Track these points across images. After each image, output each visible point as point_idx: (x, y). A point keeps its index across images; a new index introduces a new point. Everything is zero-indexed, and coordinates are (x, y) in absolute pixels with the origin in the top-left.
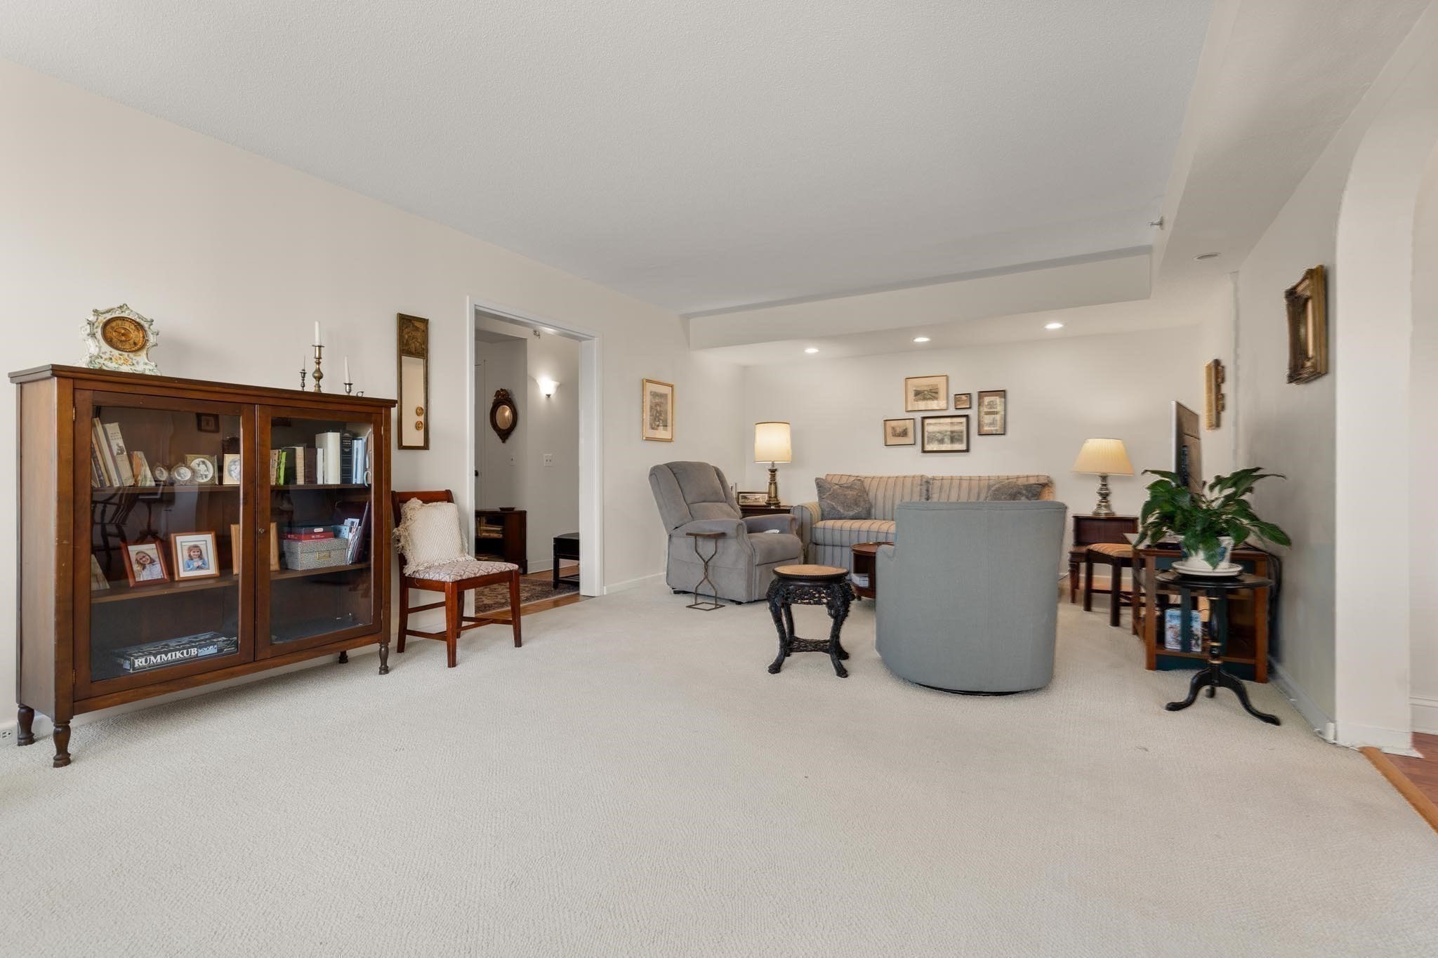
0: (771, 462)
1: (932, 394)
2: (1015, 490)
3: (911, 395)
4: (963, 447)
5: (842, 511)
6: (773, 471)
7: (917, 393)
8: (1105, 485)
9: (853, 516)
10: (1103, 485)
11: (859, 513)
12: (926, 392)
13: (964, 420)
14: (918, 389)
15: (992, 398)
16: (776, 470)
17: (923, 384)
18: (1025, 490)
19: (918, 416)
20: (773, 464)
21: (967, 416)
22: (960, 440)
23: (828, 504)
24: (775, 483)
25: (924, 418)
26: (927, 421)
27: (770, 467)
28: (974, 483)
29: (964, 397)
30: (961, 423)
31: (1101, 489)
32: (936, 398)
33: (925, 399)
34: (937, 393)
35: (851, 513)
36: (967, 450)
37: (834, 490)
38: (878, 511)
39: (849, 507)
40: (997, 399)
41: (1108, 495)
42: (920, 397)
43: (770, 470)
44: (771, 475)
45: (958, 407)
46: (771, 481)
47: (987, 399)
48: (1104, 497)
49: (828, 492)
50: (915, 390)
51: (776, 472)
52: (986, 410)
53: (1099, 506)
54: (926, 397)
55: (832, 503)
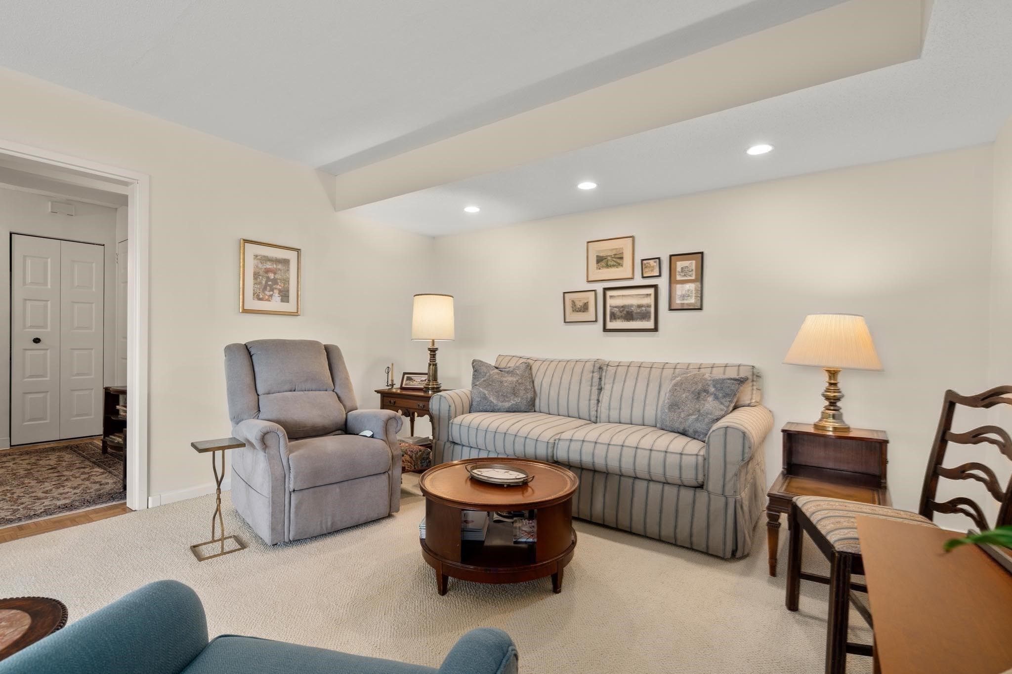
0: (431, 340)
1: (617, 259)
2: (700, 387)
3: (593, 262)
4: (651, 325)
5: (495, 402)
6: (433, 351)
7: (600, 260)
8: (835, 384)
9: (509, 408)
10: (831, 384)
11: (516, 404)
12: (609, 258)
13: (651, 291)
14: (601, 255)
15: (686, 263)
16: (437, 349)
17: (605, 248)
18: (714, 386)
19: (599, 287)
20: (434, 343)
21: (655, 287)
22: (647, 317)
23: (482, 392)
24: (436, 365)
25: (605, 290)
26: (609, 293)
27: (431, 346)
29: (652, 263)
30: (650, 295)
31: (828, 390)
32: (619, 265)
33: (608, 266)
34: (622, 258)
35: (507, 405)
36: (656, 329)
37: (492, 374)
38: (542, 403)
39: (505, 397)
40: (692, 264)
41: (838, 399)
42: (603, 263)
43: (429, 349)
44: (431, 354)
45: (645, 275)
46: (431, 361)
47: (680, 265)
48: (833, 403)
49: (485, 378)
50: (597, 256)
51: (436, 352)
52: (679, 278)
53: (824, 417)
54: (609, 263)
55: (486, 392)
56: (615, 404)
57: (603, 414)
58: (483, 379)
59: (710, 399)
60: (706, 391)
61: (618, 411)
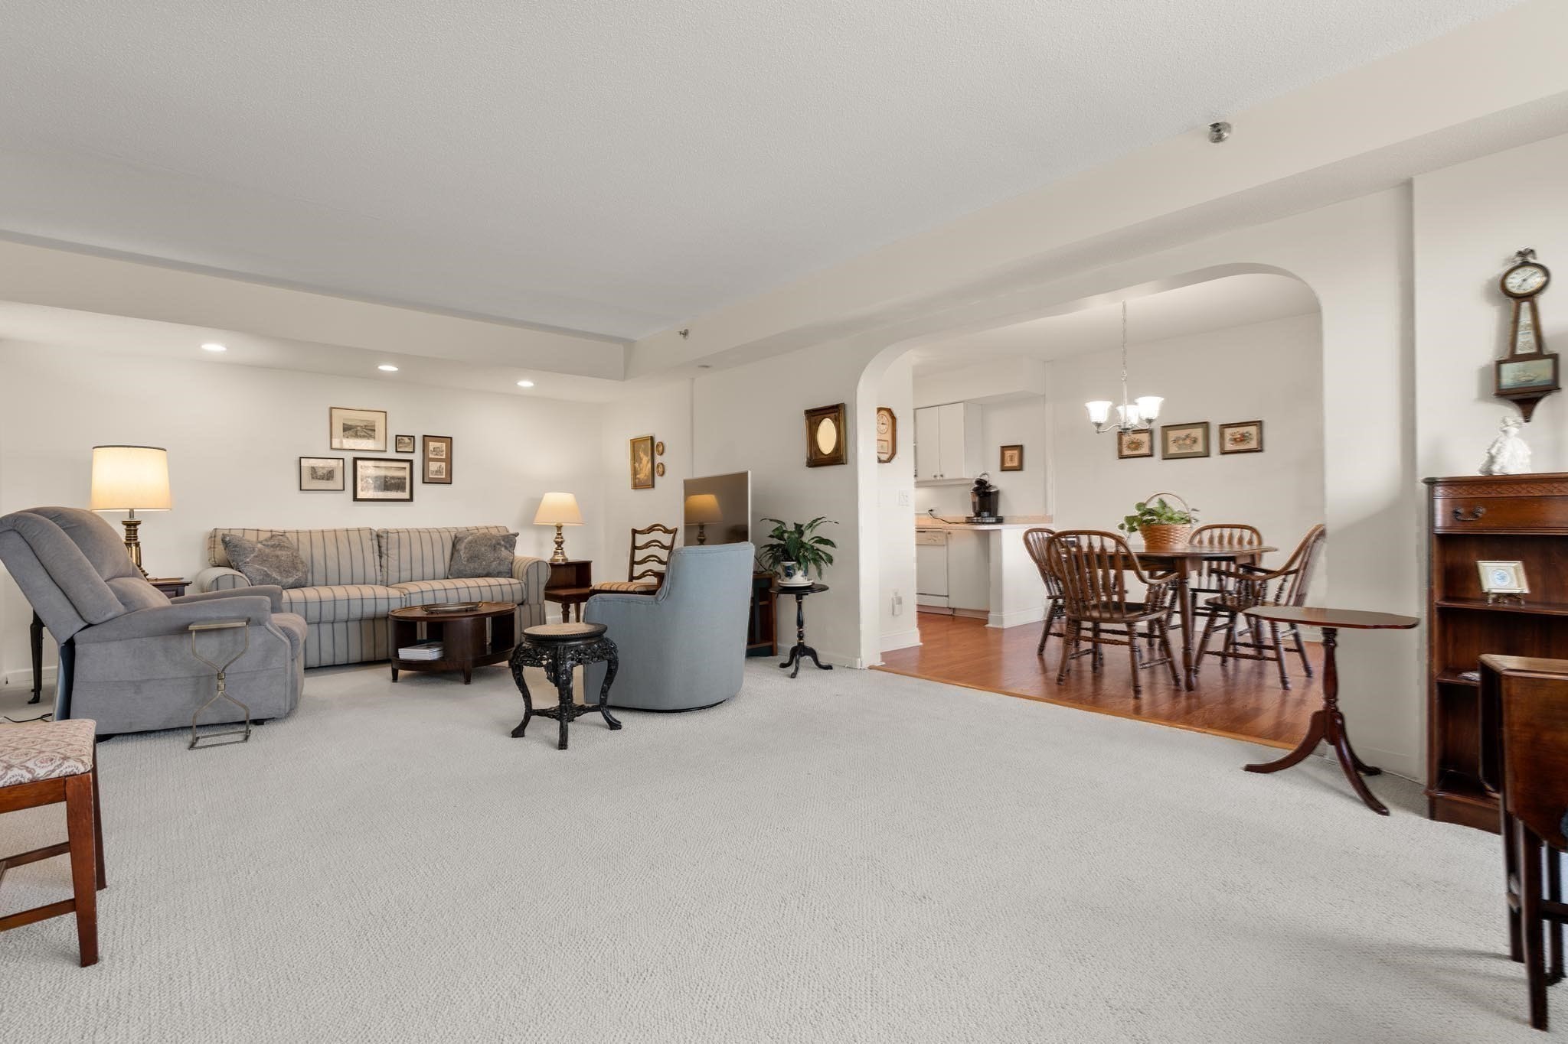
0: (129, 510)
1: (369, 431)
2: (494, 541)
3: (338, 428)
4: (406, 495)
6: (132, 526)
7: (346, 428)
8: (560, 534)
9: (292, 584)
10: (558, 534)
11: (299, 579)
12: (359, 428)
13: (407, 465)
14: (350, 423)
15: (438, 444)
16: (139, 523)
17: (356, 418)
18: (503, 540)
19: (349, 457)
20: (131, 513)
21: (411, 462)
22: (403, 489)
23: (258, 570)
24: (137, 545)
25: (355, 460)
26: (359, 463)
27: (127, 518)
28: (436, 536)
29: (406, 439)
30: (405, 468)
31: (556, 538)
32: (370, 437)
33: (356, 436)
34: (371, 431)
35: (291, 580)
36: (411, 499)
37: (260, 550)
38: (319, 576)
39: (289, 573)
40: (443, 445)
41: (562, 542)
42: (351, 432)
43: (124, 523)
44: (127, 530)
45: (398, 450)
46: (127, 540)
47: (432, 445)
48: (559, 544)
49: (255, 554)
50: (344, 424)
51: (138, 527)
52: (431, 456)
53: (556, 553)
54: (358, 434)
55: (266, 569)
56: (405, 565)
57: (393, 575)
58: (252, 555)
59: (503, 549)
60: (499, 544)
61: (410, 571)
